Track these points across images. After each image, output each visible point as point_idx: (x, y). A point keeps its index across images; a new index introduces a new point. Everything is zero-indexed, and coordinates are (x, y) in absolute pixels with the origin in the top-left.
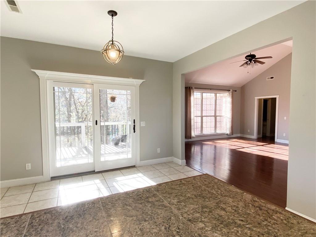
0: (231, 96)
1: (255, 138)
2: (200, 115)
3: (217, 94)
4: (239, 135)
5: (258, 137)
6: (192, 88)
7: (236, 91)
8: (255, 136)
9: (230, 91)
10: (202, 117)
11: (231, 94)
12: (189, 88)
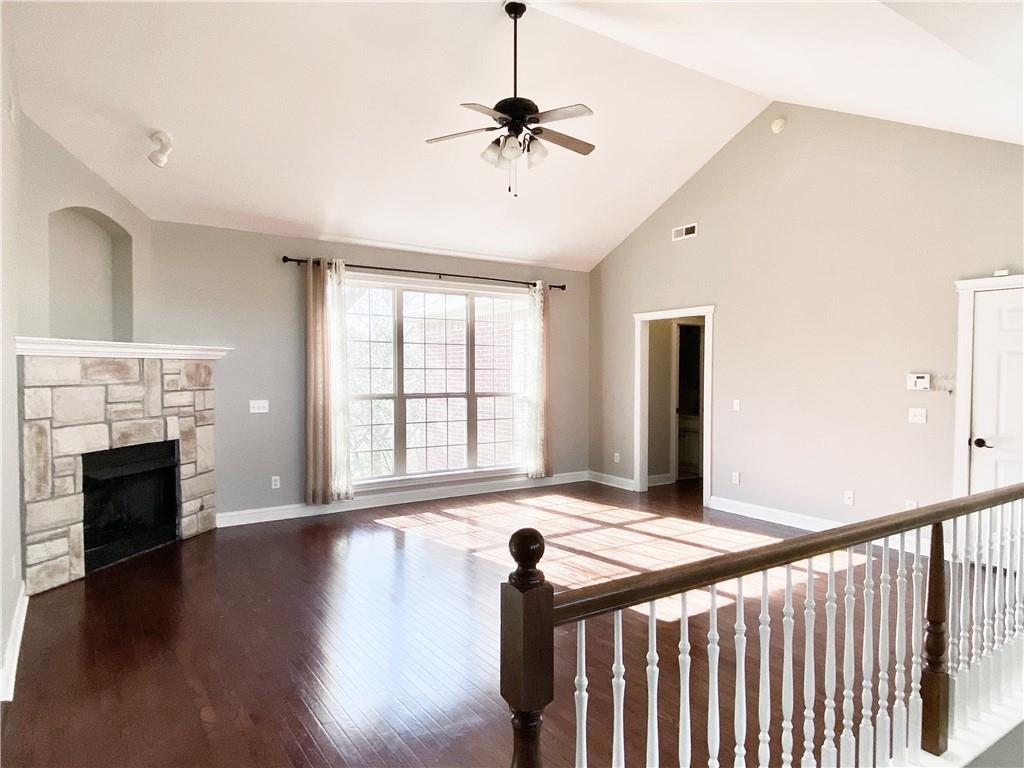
0: (539, 306)
1: (638, 490)
2: (391, 390)
3: (476, 299)
4: (584, 476)
5: (651, 485)
6: (330, 264)
7: (563, 288)
8: (635, 481)
9: (535, 285)
10: (400, 399)
11: (538, 298)
12: (317, 263)
